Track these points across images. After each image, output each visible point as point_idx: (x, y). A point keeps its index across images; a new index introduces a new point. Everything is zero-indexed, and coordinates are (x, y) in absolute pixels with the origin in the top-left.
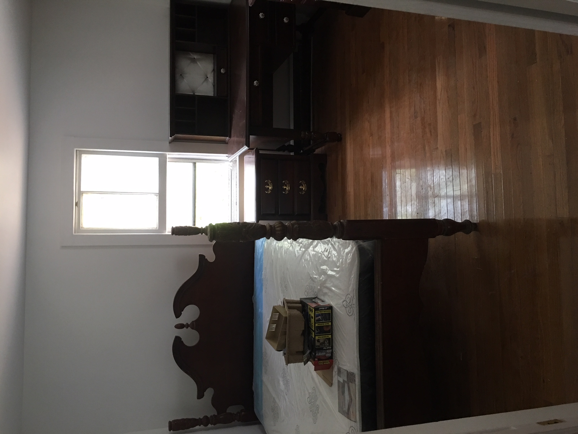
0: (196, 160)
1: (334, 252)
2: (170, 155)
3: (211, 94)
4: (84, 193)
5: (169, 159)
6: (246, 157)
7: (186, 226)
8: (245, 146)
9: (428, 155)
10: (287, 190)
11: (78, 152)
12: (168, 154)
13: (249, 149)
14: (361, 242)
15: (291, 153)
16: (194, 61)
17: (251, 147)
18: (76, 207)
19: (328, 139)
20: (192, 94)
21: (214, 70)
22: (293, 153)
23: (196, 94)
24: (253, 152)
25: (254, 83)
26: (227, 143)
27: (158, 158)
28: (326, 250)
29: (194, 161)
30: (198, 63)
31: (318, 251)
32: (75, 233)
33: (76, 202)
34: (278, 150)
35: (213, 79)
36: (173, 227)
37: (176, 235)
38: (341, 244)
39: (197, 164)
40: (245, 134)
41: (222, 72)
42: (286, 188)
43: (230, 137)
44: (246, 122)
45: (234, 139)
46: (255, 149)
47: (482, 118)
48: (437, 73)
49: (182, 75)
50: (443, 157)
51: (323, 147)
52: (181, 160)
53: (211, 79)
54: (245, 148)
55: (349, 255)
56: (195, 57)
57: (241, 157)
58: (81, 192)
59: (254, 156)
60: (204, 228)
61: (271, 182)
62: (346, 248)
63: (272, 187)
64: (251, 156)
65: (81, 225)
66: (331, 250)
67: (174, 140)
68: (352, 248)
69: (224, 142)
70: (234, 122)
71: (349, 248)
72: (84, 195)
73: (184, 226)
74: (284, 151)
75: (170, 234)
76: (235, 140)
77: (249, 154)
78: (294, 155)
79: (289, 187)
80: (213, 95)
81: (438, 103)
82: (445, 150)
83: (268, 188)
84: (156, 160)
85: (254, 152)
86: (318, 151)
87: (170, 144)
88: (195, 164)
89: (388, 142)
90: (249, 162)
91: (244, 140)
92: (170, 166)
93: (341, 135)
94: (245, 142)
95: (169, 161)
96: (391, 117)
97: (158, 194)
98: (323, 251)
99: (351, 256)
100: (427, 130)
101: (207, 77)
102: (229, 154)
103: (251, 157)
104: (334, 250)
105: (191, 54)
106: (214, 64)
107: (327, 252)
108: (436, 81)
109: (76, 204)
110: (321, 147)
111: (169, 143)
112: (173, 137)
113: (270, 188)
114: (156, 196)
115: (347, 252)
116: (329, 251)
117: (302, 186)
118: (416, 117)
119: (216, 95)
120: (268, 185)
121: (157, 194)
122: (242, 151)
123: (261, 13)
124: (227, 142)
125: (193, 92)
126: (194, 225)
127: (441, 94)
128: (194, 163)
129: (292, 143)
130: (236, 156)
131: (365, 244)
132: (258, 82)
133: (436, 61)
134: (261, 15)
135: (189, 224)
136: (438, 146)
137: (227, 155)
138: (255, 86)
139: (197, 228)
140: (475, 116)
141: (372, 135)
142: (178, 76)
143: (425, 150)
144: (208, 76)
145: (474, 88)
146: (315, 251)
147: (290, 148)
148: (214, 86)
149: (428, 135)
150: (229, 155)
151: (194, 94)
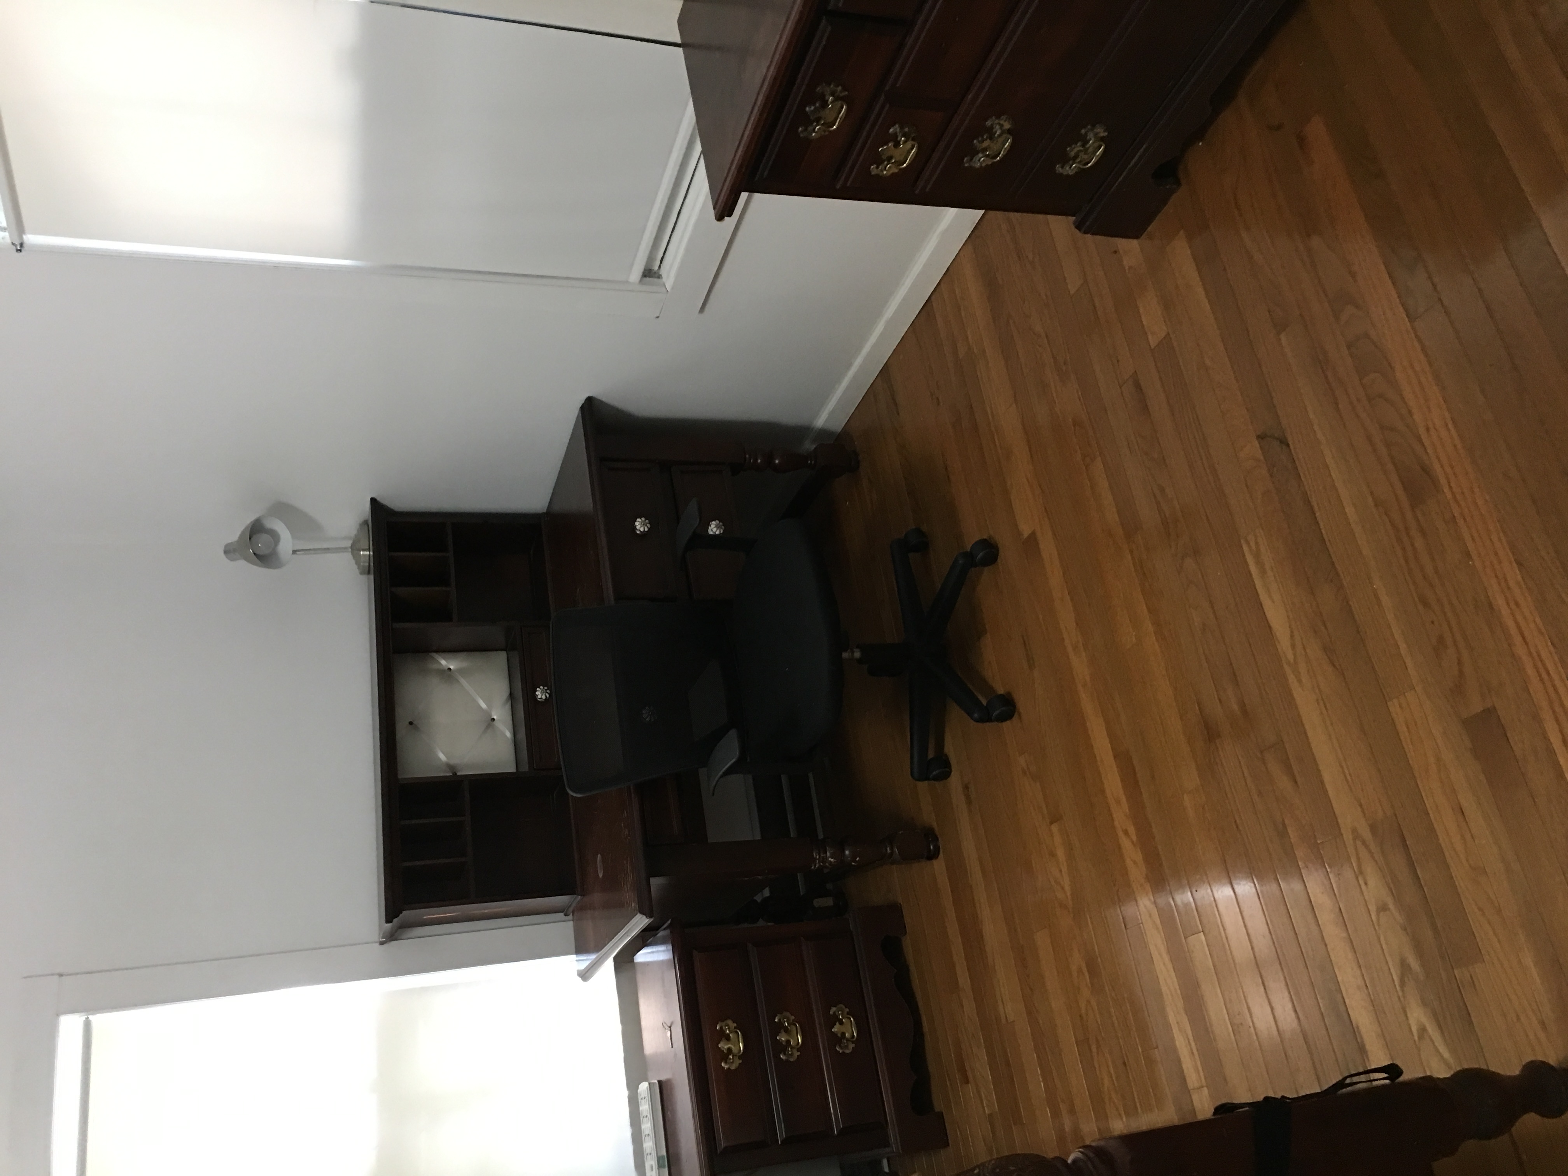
3: (510, 767)
8: (639, 916)
9: (1301, 852)
10: (791, 1047)
13: (651, 924)
16: (448, 676)
17: (658, 916)
19: (896, 855)
20: (451, 774)
21: (512, 696)
23: (458, 774)
24: (664, 933)
30: (463, 681)
35: (511, 722)
40: (633, 876)
41: (541, 697)
42: (789, 1041)
43: (583, 894)
45: (596, 897)
46: (668, 922)
47: (1493, 694)
48: (1258, 583)
49: (416, 723)
50: (1369, 850)
53: (504, 724)
54: (639, 923)
56: (452, 667)
59: (670, 948)
61: (735, 1028)
63: (742, 1045)
64: (660, 949)
67: (396, 932)
76: (602, 899)
77: (651, 944)
79: (799, 1030)
80: (514, 770)
81: (1288, 675)
82: (1371, 824)
83: (730, 1051)
85: (667, 933)
87: (383, 946)
91: (631, 895)
94: (636, 904)
100: (1274, 769)
101: (493, 720)
103: (659, 954)
105: (439, 659)
106: (510, 676)
108: (1261, 606)
111: (378, 945)
112: (395, 920)
113: (736, 1049)
117: (841, 1023)
119: (525, 768)
120: (729, 1039)
122: (628, 934)
123: (638, 520)
125: (454, 767)
133: (1245, 548)
134: (639, 524)
140: (1458, 690)
141: (1056, 818)
143: (1283, 837)
144: (495, 717)
145: (1424, 602)
148: (516, 744)
149: (1284, 782)
151: (455, 774)
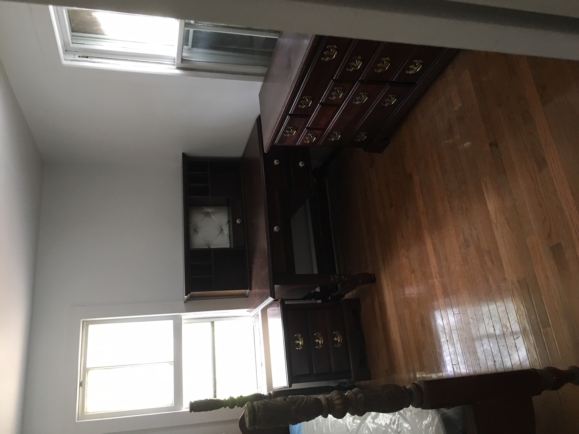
0: (215, 319)
1: (406, 425)
2: (186, 316)
3: (228, 246)
4: (90, 370)
5: (185, 320)
6: (269, 311)
7: (207, 399)
8: (270, 297)
9: (494, 288)
10: (320, 344)
11: (85, 323)
12: (183, 315)
13: (274, 301)
14: (444, 410)
15: (318, 301)
16: (208, 214)
17: (276, 298)
18: (81, 387)
19: (360, 281)
20: (208, 248)
21: (229, 222)
22: (321, 300)
23: (211, 247)
24: (277, 303)
25: (275, 229)
26: (247, 297)
27: (172, 321)
28: (392, 422)
29: (212, 320)
30: (213, 216)
31: (381, 423)
32: (78, 420)
33: (81, 381)
34: (304, 299)
35: (228, 231)
36: (191, 402)
37: (195, 411)
38: (414, 414)
39: (216, 323)
40: (268, 283)
41: (238, 222)
42: (319, 342)
43: (251, 289)
44: (269, 269)
45: (255, 291)
46: (280, 300)
47: (560, 238)
48: (485, 195)
49: (196, 230)
50: (517, 289)
51: (354, 291)
52: (198, 320)
53: (226, 231)
54: (270, 299)
55: (431, 429)
56: (209, 211)
57: (264, 311)
58: (87, 369)
59: (279, 308)
60: (227, 400)
61: (301, 336)
62: (423, 420)
63: (303, 342)
64: (276, 308)
65: (86, 409)
66: (400, 422)
67: (189, 299)
68: (433, 419)
69: (244, 296)
70: (254, 273)
71: (429, 419)
72: (89, 371)
73: (204, 400)
74: (310, 299)
75: (188, 410)
76: (257, 292)
77: (273, 306)
78: (321, 302)
79: (322, 339)
80: (229, 247)
81: (494, 227)
82: (518, 280)
83: (299, 343)
84: (171, 322)
85: (279, 303)
86: (348, 296)
87: (186, 303)
88: (213, 323)
89: (436, 278)
90: (274, 315)
91: (268, 291)
92: (185, 328)
93: (374, 275)
94: (269, 293)
95: (184, 322)
96: (435, 250)
97: (173, 363)
98: (388, 423)
99: (434, 431)
100: (487, 259)
101: (223, 230)
102: (251, 308)
103: (275, 310)
104: (405, 422)
105: (205, 208)
106: (228, 215)
107: (395, 425)
108: (486, 203)
109: (81, 385)
110: (351, 291)
111: (184, 302)
112: (188, 295)
113: (301, 343)
114: (170, 365)
115: (426, 425)
116: (398, 424)
117: (337, 337)
118: (468, 246)
119: (232, 247)
120: (298, 340)
121: (171, 363)
122: (267, 303)
123: (276, 160)
124: (247, 295)
125: (209, 245)
126: (215, 397)
127: (496, 218)
128: (211, 322)
129: (318, 290)
130: (258, 310)
131: (450, 412)
132: (278, 227)
133: (482, 182)
134: (275, 162)
135: (209, 396)
136: (506, 276)
137: (248, 310)
138: (276, 232)
139: (219, 401)
140: (549, 236)
141: (413, 271)
142: (192, 232)
143: (488, 282)
144: (223, 228)
145: (540, 205)
146: (376, 424)
147: (316, 296)
148: (230, 238)
149: (490, 264)
150: (251, 310)
151: (209, 248)
